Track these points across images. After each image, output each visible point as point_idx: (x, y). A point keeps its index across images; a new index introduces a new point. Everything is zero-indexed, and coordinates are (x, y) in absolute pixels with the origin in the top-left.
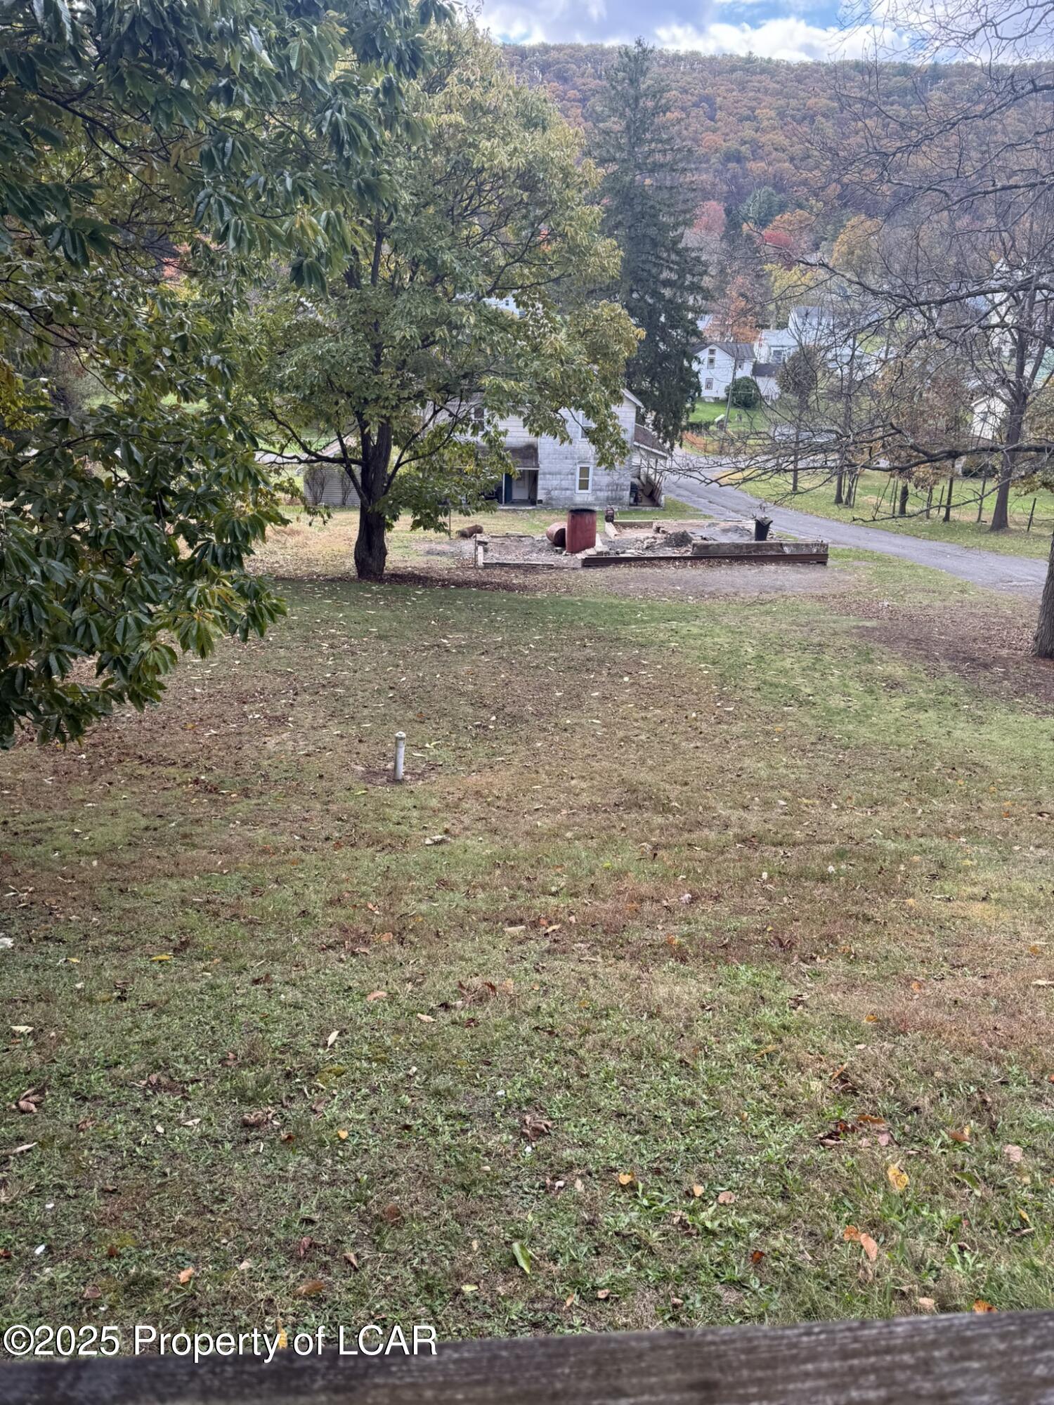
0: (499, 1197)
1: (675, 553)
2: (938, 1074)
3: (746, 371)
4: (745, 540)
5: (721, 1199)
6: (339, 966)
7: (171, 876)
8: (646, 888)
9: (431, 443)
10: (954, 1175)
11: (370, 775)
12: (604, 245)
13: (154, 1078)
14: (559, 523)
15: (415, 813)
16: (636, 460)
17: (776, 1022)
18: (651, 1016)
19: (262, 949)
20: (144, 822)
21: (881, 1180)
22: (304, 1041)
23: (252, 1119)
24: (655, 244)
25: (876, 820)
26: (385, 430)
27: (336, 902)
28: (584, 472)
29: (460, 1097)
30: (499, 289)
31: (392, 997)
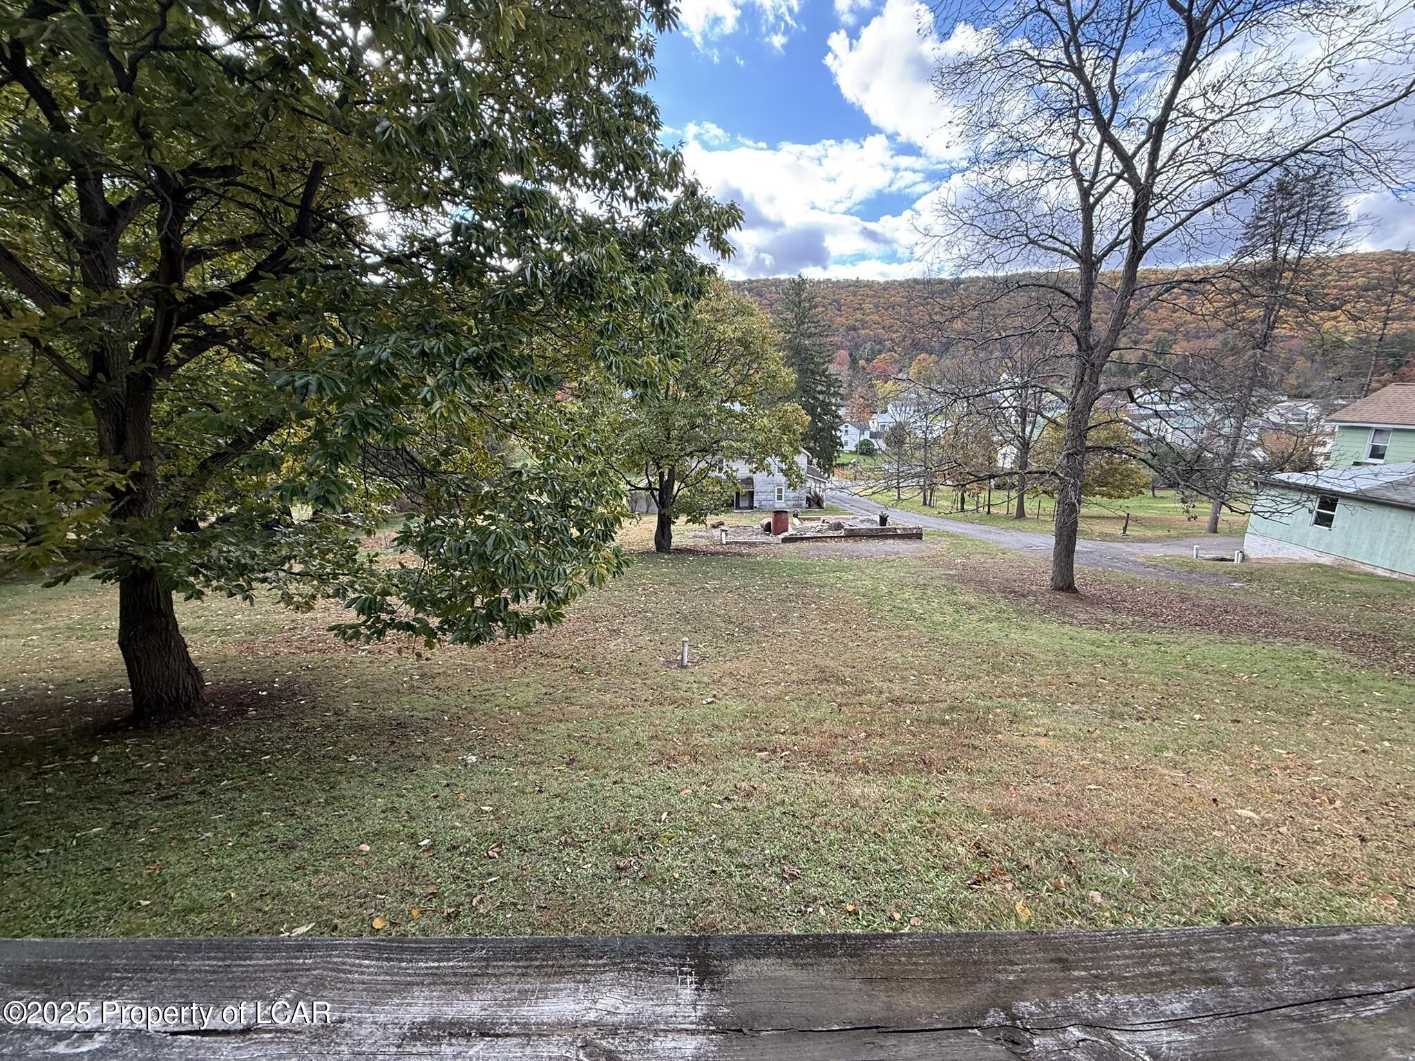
0: (774, 917)
1: (836, 534)
2: (1038, 844)
3: (867, 436)
4: (874, 526)
5: (912, 922)
6: (661, 775)
7: (561, 721)
8: (838, 730)
9: (696, 478)
10: (1059, 910)
11: (668, 663)
12: (785, 371)
13: (563, 839)
14: (768, 519)
15: (696, 685)
16: (808, 485)
17: (930, 810)
18: (852, 806)
19: (616, 765)
20: (544, 690)
21: (1012, 913)
22: (649, 817)
23: (622, 865)
24: (813, 373)
25: (970, 687)
26: (671, 472)
27: (655, 737)
28: (780, 491)
29: (744, 854)
30: (731, 398)
31: (695, 793)
